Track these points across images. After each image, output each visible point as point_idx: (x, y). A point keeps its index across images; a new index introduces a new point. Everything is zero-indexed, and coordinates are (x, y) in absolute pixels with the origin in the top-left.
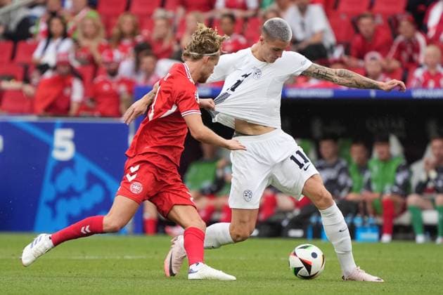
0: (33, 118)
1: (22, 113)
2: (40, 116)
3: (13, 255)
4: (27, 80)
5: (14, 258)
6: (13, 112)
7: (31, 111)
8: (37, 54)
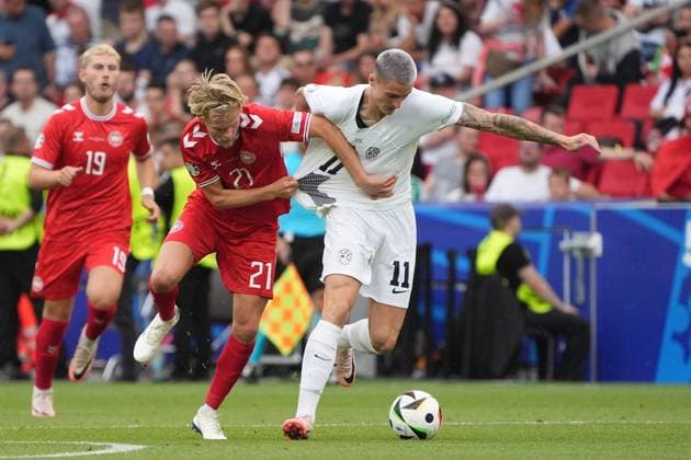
0: (652, 204)
1: (633, 196)
2: (660, 201)
3: (623, 418)
4: (640, 145)
5: (623, 422)
6: (617, 195)
7: (648, 193)
8: (657, 104)
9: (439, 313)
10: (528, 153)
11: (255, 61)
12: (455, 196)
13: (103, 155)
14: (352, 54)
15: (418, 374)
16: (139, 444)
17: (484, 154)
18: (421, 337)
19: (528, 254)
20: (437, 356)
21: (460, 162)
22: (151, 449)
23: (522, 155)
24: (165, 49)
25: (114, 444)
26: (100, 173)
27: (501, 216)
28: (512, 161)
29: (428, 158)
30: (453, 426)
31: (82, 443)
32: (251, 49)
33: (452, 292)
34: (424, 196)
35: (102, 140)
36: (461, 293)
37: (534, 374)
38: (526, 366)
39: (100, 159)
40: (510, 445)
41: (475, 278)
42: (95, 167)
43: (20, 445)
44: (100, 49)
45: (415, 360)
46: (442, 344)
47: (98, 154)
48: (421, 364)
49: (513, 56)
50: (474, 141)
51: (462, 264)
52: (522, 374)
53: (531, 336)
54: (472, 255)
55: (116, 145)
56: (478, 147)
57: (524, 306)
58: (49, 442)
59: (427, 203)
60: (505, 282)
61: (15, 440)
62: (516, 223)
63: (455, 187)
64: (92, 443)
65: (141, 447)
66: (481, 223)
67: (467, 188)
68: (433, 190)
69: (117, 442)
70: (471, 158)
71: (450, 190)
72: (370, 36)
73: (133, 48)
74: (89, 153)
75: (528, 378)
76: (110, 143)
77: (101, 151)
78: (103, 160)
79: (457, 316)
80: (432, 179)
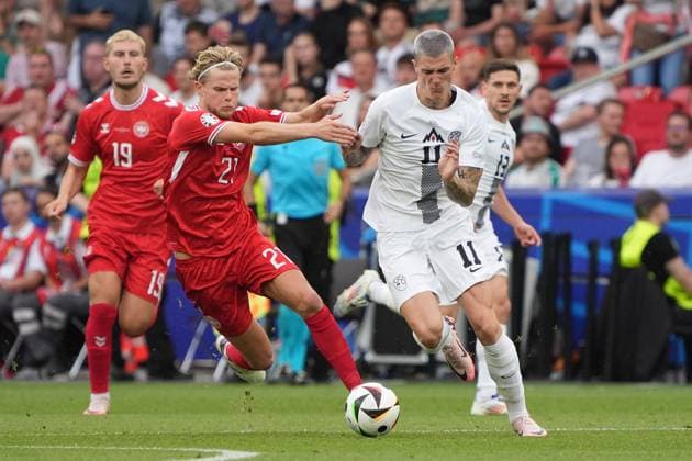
9: (579, 310)
10: (676, 136)
11: (379, 34)
12: (597, 181)
13: (129, 146)
14: (486, 27)
15: (555, 376)
16: (251, 451)
17: (629, 137)
18: (559, 334)
19: (676, 245)
20: (576, 356)
21: (603, 144)
22: (265, 456)
23: (670, 137)
24: (281, 21)
25: (225, 452)
26: (129, 165)
27: (646, 203)
28: (659, 144)
29: (568, 140)
30: (594, 432)
31: (191, 449)
32: (375, 21)
33: (593, 286)
34: (562, 182)
35: (128, 130)
36: (603, 287)
37: (682, 376)
38: (674, 367)
39: (126, 150)
40: (656, 453)
41: (619, 271)
42: (122, 158)
43: (124, 451)
44: (121, 36)
45: (553, 360)
46: (582, 343)
47: (123, 145)
48: (560, 364)
49: (662, 28)
50: (618, 121)
51: (605, 256)
52: (670, 375)
53: (678, 334)
54: (616, 246)
55: (142, 136)
56: (622, 128)
57: (672, 301)
58: (155, 448)
59: (566, 189)
60: (651, 276)
61: (117, 445)
62: (662, 211)
63: (596, 173)
64: (201, 450)
65: (254, 454)
66: (626, 211)
67: (610, 173)
68: (573, 175)
69: (228, 448)
70: (615, 140)
71: (591, 175)
72: (505, 6)
73: (246, 19)
74: (115, 145)
75: (676, 381)
76: (136, 134)
77: (127, 142)
78: (130, 152)
79: (598, 311)
80: (571, 164)
